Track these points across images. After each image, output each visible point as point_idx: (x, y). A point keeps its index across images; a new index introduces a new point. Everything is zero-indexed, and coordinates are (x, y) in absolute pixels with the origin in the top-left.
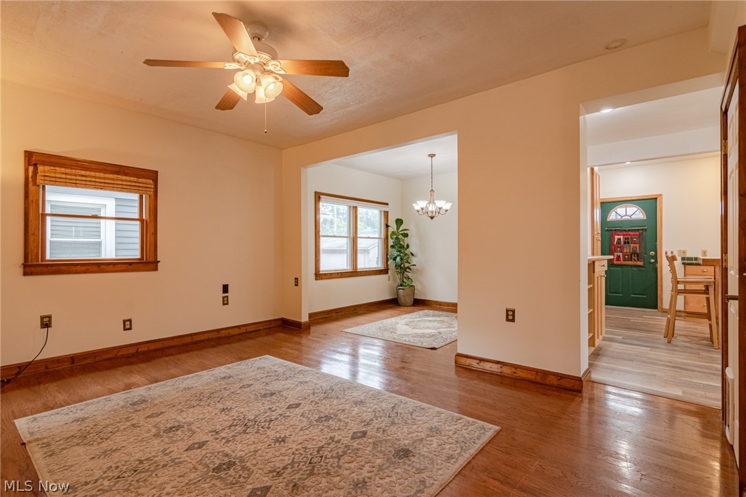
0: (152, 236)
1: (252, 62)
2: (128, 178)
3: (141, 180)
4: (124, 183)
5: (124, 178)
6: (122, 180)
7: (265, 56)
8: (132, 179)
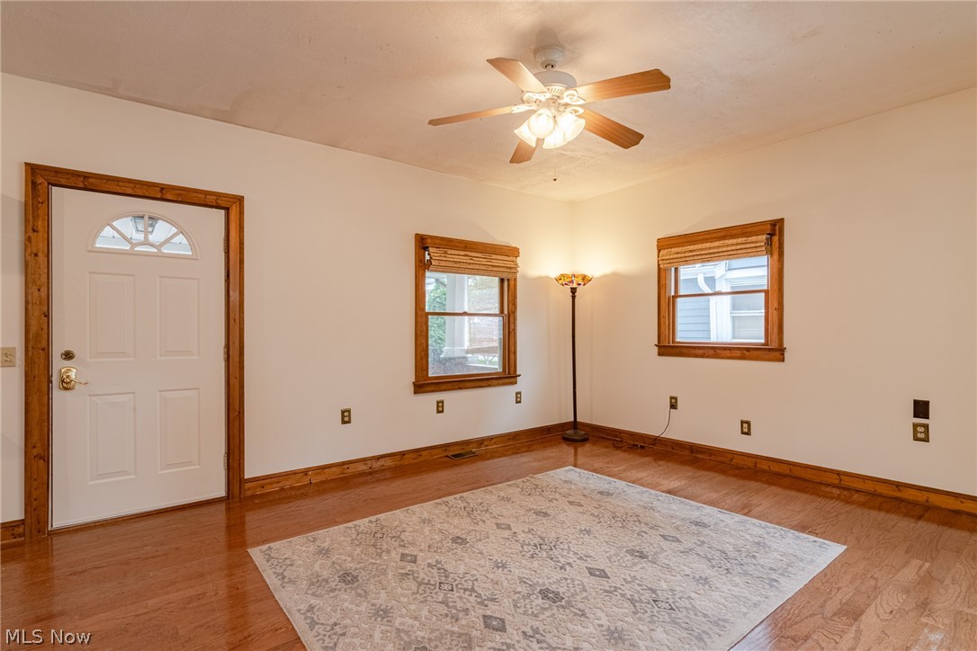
0: (775, 313)
1: (543, 98)
2: (734, 241)
3: (750, 239)
4: (729, 248)
5: (731, 241)
6: (728, 246)
7: (558, 88)
8: (740, 240)
